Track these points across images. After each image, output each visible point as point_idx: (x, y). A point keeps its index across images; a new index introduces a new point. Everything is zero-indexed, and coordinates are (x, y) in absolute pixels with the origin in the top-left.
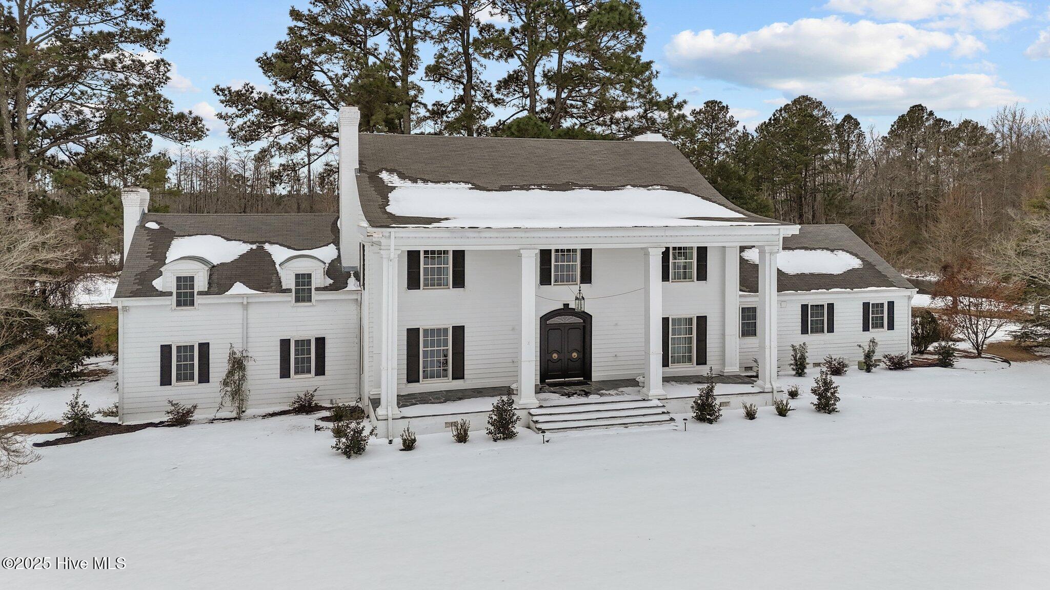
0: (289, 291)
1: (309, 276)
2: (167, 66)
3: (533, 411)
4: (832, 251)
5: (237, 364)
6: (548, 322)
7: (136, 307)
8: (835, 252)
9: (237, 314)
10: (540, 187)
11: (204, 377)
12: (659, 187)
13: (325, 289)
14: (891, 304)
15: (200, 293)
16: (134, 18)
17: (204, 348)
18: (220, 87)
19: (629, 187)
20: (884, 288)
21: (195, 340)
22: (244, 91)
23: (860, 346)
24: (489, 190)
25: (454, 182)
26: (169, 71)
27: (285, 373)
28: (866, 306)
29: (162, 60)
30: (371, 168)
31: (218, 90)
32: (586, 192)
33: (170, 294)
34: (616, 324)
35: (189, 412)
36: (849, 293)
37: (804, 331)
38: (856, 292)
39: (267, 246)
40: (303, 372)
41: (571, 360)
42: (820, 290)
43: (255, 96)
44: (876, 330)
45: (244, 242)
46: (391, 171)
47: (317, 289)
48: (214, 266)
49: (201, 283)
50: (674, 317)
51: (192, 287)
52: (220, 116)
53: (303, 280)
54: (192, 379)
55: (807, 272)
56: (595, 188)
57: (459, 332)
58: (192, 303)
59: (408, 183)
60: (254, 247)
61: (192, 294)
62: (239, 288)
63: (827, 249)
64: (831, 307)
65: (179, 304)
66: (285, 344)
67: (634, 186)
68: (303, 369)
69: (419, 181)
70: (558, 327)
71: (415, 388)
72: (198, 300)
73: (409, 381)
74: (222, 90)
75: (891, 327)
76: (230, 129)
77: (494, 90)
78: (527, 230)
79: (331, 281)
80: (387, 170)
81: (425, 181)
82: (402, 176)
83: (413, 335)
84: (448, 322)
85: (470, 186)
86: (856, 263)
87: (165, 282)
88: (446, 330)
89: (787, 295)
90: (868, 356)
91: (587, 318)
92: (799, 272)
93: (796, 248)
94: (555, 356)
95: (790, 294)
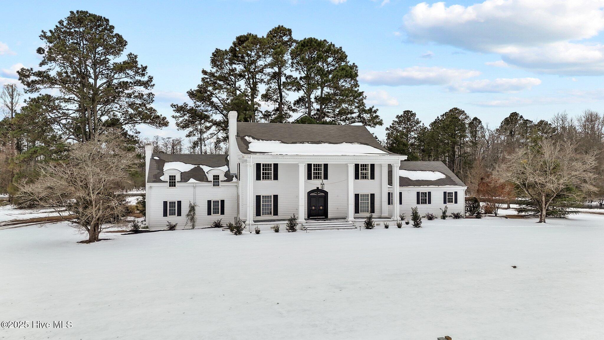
0: (211, 181)
1: (218, 176)
2: (153, 95)
3: (303, 224)
4: (433, 171)
5: (192, 208)
6: (311, 195)
7: (154, 186)
8: (435, 172)
9: (191, 190)
10: (308, 142)
11: (179, 214)
12: (357, 143)
13: (224, 181)
14: (456, 193)
15: (178, 182)
16: (138, 75)
17: (179, 203)
18: (173, 104)
19: (344, 143)
20: (453, 186)
21: (176, 200)
22: (183, 106)
23: (441, 209)
24: (288, 144)
25: (274, 140)
26: (154, 97)
27: (209, 213)
28: (445, 193)
29: (151, 93)
30: (242, 135)
31: (173, 106)
32: (326, 145)
33: (167, 182)
34: (338, 196)
35: (175, 226)
36: (437, 187)
37: (418, 203)
38: (440, 187)
39: (201, 166)
40: (216, 213)
41: (320, 209)
42: (425, 186)
43: (188, 108)
44: (450, 203)
45: (192, 164)
46: (249, 136)
47: (221, 181)
48: (182, 173)
49: (178, 178)
50: (361, 194)
51: (175, 179)
52: (173, 117)
53: (216, 177)
54: (175, 214)
55: (420, 179)
56: (330, 143)
57: (276, 197)
58: (175, 186)
59: (256, 141)
60: (196, 166)
61: (175, 182)
62: (192, 180)
63: (431, 171)
64: (430, 193)
65: (170, 186)
66: (209, 202)
67: (346, 143)
68: (216, 212)
69: (260, 140)
70: (314, 196)
71: (259, 218)
72: (177, 184)
73: (257, 215)
74: (175, 106)
75: (456, 202)
76: (177, 123)
77: (292, 105)
78: (301, 156)
79: (227, 179)
80: (248, 136)
81: (262, 140)
82: (254, 138)
83: (258, 198)
84: (272, 193)
85: (280, 142)
86: (443, 176)
87: (165, 178)
88: (271, 196)
89: (410, 187)
90: (444, 213)
91: (326, 193)
92: (417, 180)
93: (418, 170)
94: (313, 208)
95: (412, 188)
